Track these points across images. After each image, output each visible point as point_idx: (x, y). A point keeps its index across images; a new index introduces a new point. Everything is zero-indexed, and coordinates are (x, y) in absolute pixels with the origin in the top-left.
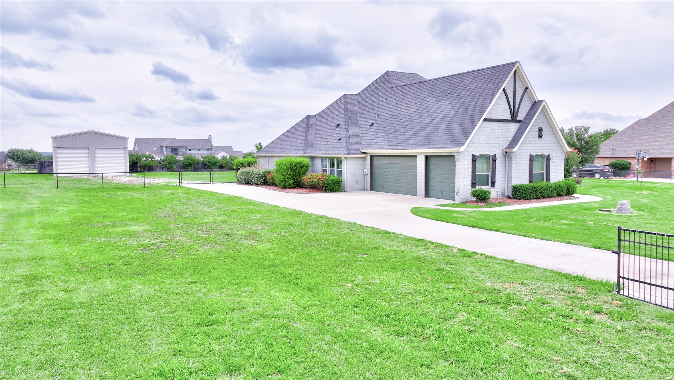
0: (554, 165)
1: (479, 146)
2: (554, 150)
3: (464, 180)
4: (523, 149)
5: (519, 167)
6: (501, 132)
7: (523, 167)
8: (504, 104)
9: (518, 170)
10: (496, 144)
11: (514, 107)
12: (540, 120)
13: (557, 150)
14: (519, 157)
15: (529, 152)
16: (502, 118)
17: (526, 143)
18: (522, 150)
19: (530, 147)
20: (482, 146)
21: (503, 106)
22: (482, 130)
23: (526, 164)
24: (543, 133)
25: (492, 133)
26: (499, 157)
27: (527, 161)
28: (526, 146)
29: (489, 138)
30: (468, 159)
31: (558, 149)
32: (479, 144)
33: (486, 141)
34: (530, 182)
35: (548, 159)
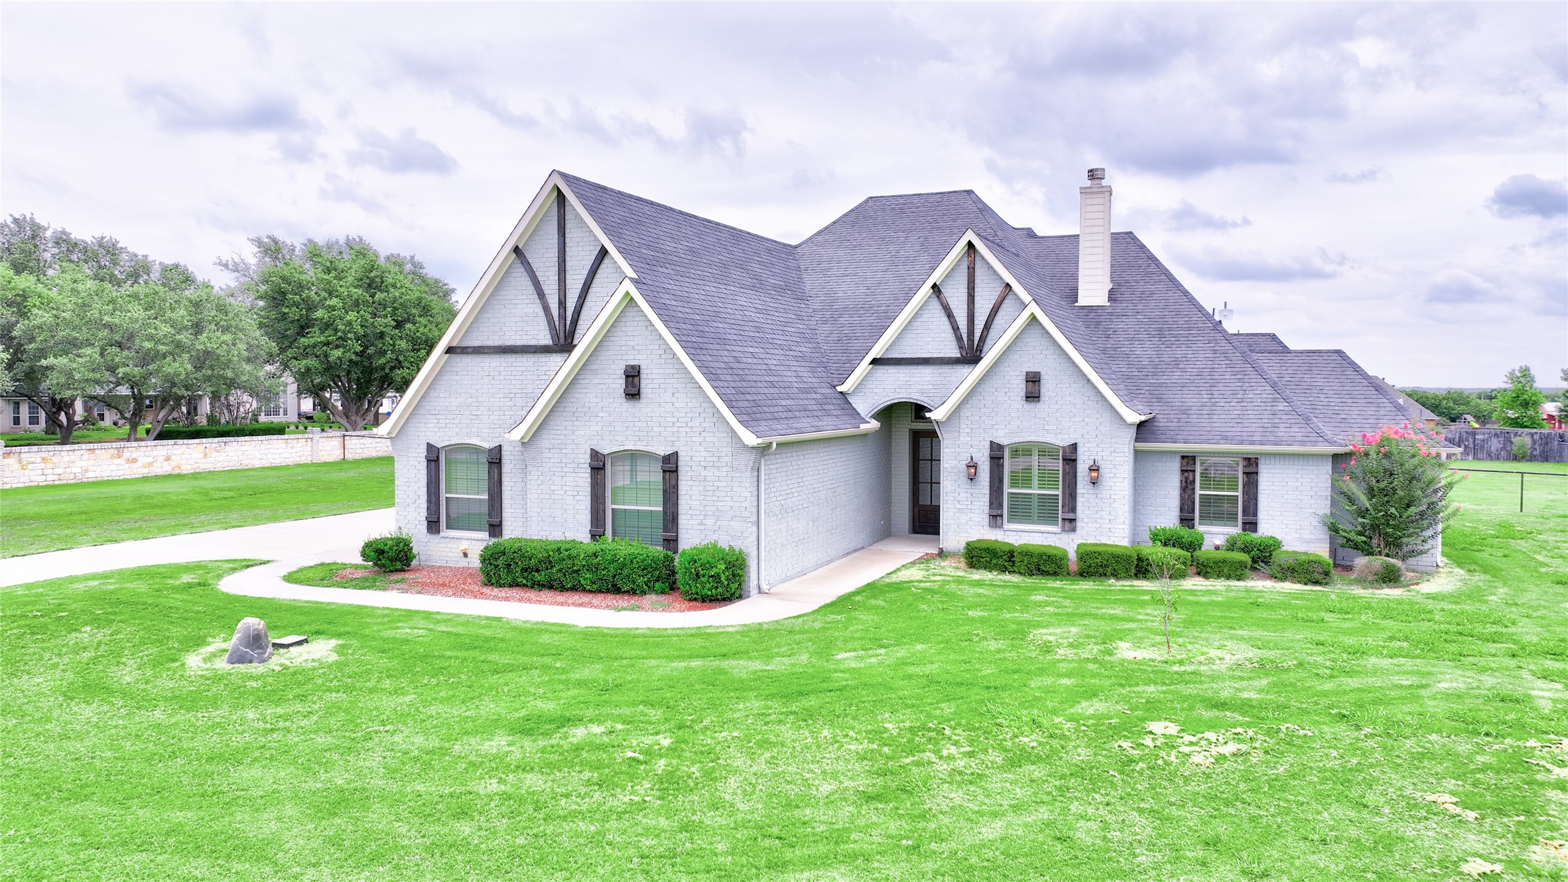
0: (701, 488)
1: (448, 421)
2: (701, 439)
3: (408, 509)
4: (565, 432)
5: (553, 487)
6: (520, 382)
7: (565, 488)
8: (527, 301)
9: (548, 497)
10: (502, 417)
11: (562, 304)
12: (631, 343)
13: (715, 439)
14: (550, 455)
15: (590, 442)
16: (519, 343)
17: (576, 415)
18: (563, 437)
19: (592, 428)
20: (457, 421)
21: (525, 306)
22: (456, 378)
23: (577, 479)
24: (646, 385)
25: (490, 386)
26: (516, 453)
27: (584, 470)
28: (576, 423)
29: (480, 399)
30: (416, 455)
31: (717, 434)
32: (449, 417)
33: (471, 408)
34: (596, 534)
35: (670, 466)
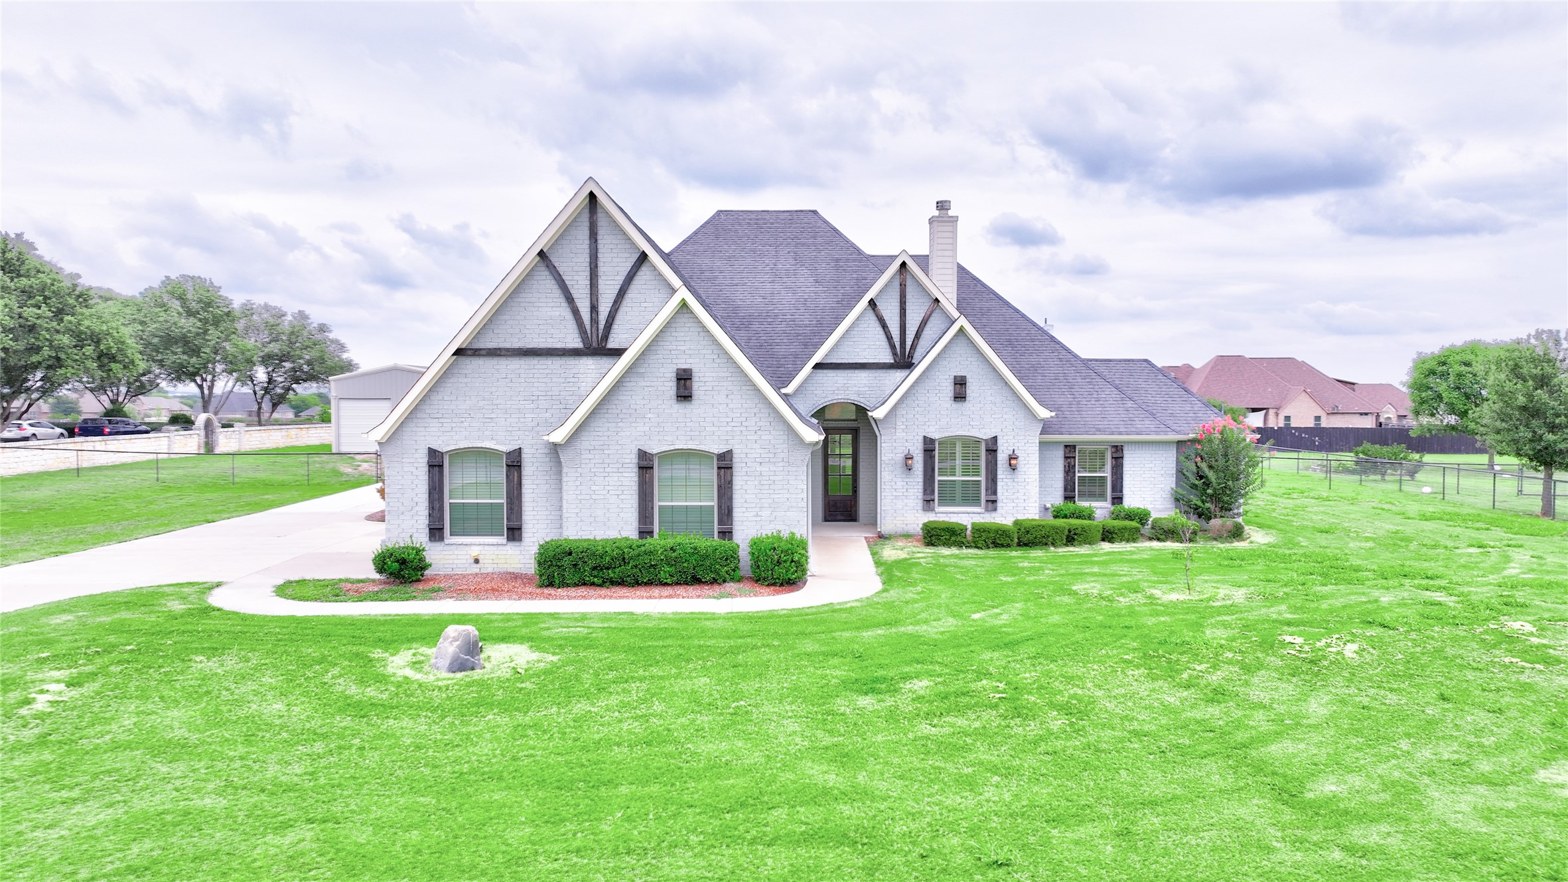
0: (756, 483)
1: (454, 425)
2: (756, 437)
3: (402, 517)
4: (609, 433)
5: (593, 488)
6: (544, 385)
7: (609, 488)
8: (552, 304)
9: (588, 497)
10: (522, 420)
11: (594, 308)
12: (682, 348)
13: (771, 437)
14: (590, 456)
15: (636, 443)
16: (542, 346)
17: (620, 416)
18: (606, 438)
19: (638, 429)
20: (466, 424)
21: (549, 309)
22: (466, 380)
23: (622, 479)
24: (697, 387)
25: (506, 389)
26: (539, 456)
27: (630, 470)
28: (620, 424)
29: (495, 402)
30: (412, 460)
31: (773, 433)
32: (455, 420)
33: (484, 411)
34: (645, 533)
35: (725, 463)
